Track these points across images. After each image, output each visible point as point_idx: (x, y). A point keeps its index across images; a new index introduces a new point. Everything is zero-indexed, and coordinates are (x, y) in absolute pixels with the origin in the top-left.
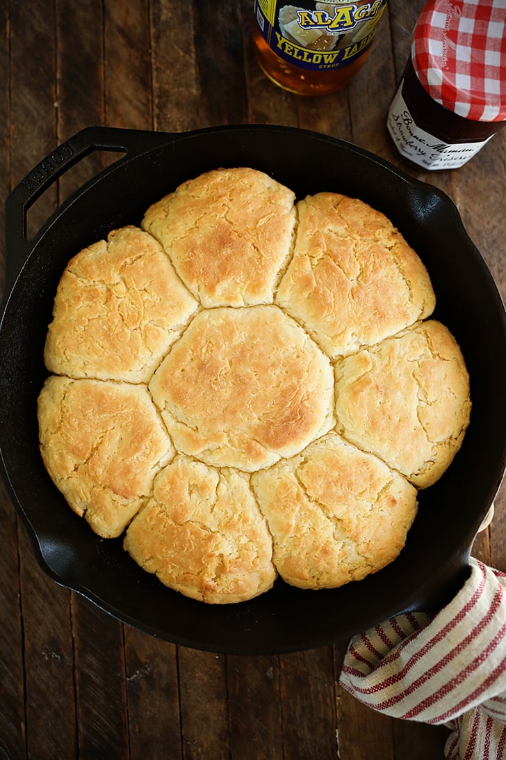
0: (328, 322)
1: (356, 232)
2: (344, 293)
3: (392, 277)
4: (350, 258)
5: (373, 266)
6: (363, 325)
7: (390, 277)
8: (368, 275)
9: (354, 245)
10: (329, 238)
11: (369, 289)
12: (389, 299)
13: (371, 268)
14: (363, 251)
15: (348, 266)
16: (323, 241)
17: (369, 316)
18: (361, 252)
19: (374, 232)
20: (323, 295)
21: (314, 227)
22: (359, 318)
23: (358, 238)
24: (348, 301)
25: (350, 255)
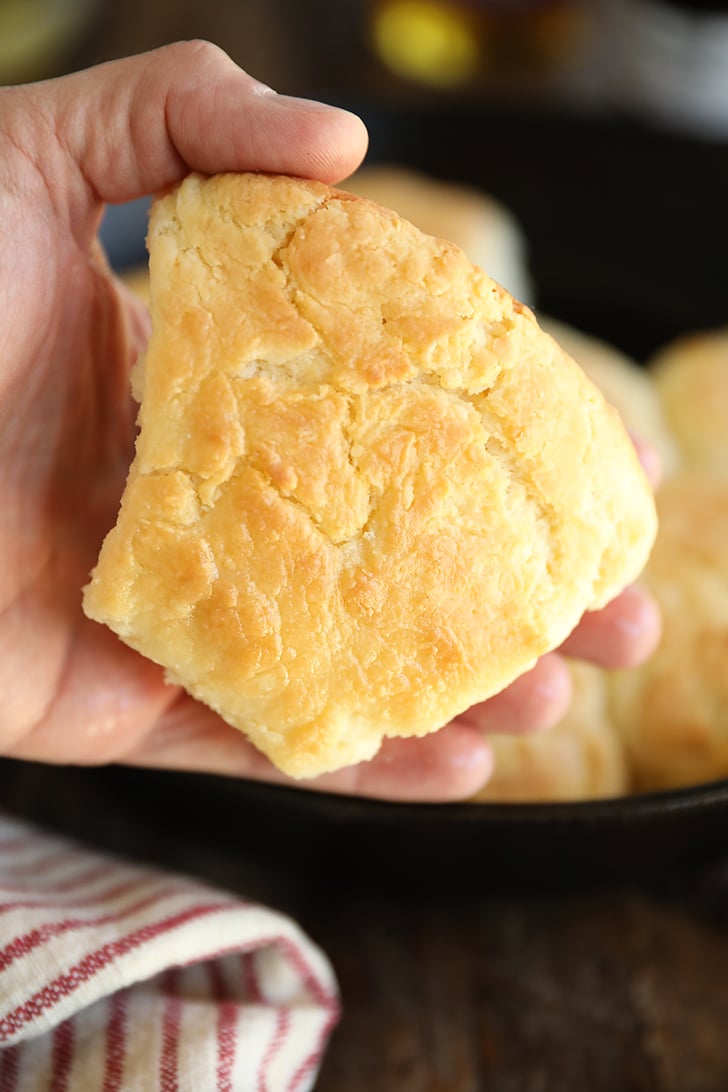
0: (265, 693)
1: (351, 364)
2: (313, 598)
3: (485, 509)
4: (333, 472)
5: (415, 485)
6: (384, 692)
7: (477, 510)
8: (397, 521)
9: (343, 415)
10: (253, 400)
11: (403, 570)
12: (475, 593)
13: (409, 496)
14: (377, 434)
15: (323, 502)
16: (232, 413)
17: (404, 660)
18: (370, 441)
19: (420, 351)
20: (242, 612)
21: (199, 358)
22: (371, 672)
23: (361, 389)
24: (330, 623)
25: (331, 459)
